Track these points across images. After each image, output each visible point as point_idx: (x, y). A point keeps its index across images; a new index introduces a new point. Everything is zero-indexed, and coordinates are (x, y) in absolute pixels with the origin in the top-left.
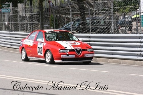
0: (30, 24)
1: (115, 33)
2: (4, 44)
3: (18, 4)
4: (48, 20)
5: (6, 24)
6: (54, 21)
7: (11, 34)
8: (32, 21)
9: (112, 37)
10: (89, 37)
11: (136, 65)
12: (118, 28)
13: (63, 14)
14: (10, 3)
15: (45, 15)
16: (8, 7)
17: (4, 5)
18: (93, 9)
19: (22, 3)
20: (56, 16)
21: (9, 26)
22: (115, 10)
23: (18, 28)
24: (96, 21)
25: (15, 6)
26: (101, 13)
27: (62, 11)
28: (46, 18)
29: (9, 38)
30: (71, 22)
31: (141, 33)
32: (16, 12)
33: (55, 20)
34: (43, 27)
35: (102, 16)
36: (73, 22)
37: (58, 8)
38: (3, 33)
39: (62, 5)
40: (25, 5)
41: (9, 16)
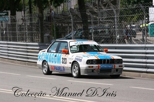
0: (29, 34)
1: (120, 42)
3: (17, 12)
4: (50, 29)
6: (55, 31)
7: (8, 44)
8: (32, 30)
9: (116, 48)
11: (142, 77)
12: (124, 38)
13: (65, 23)
14: (8, 11)
15: (45, 24)
16: (6, 15)
17: (2, 13)
18: (97, 17)
19: (22, 11)
20: (58, 25)
22: (121, 19)
23: (16, 38)
24: (100, 31)
25: (13, 14)
26: (105, 21)
27: (64, 19)
28: (47, 26)
29: (6, 48)
30: (72, 31)
31: (146, 44)
32: (14, 20)
34: (43, 37)
35: (107, 25)
36: (76, 32)
37: (60, 17)
38: (0, 44)
39: (64, 14)
40: (24, 14)
41: (6, 24)
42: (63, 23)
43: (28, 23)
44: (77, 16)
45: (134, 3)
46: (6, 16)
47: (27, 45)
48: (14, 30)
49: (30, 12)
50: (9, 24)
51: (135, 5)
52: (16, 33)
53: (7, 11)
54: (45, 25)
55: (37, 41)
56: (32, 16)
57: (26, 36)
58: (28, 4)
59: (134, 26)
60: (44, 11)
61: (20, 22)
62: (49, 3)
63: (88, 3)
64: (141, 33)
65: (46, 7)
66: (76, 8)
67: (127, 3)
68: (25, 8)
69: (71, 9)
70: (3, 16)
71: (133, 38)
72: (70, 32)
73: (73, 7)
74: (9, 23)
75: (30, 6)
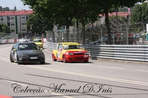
1: (129, 44)
3: (70, 27)
4: (88, 36)
6: (91, 37)
8: (78, 37)
9: (127, 47)
10: (113, 47)
11: (142, 64)
14: (65, 26)
15: (86, 33)
17: (61, 27)
19: (72, 26)
21: (64, 40)
22: (130, 30)
25: (68, 28)
27: (97, 30)
28: (87, 35)
32: (68, 31)
34: (85, 41)
35: (122, 34)
36: (104, 38)
37: (95, 29)
40: (74, 27)
42: (97, 32)
43: (76, 33)
44: (104, 28)
45: (138, 21)
46: (64, 29)
48: (68, 37)
49: (77, 26)
55: (81, 43)
56: (78, 29)
57: (75, 40)
59: (138, 34)
60: (86, 26)
61: (71, 32)
62: (89, 21)
64: (142, 39)
65: (86, 24)
66: (104, 24)
68: (74, 24)
69: (101, 24)
70: (62, 29)
71: (137, 42)
72: (101, 38)
73: (102, 24)
74: (65, 33)
75: (77, 23)
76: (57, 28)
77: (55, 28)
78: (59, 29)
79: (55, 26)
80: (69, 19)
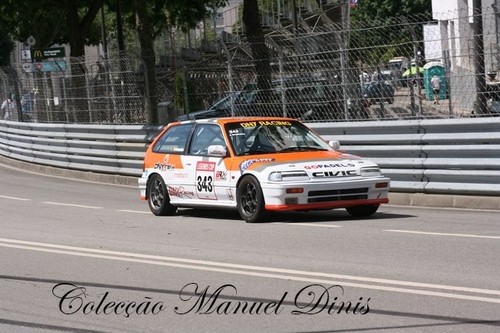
0: (119, 102)
1: (353, 117)
2: (51, 158)
3: (86, 48)
4: (171, 89)
5: (56, 102)
6: (186, 92)
7: (67, 130)
8: (126, 93)
9: (345, 131)
11: (413, 205)
12: (365, 106)
13: (210, 71)
14: (64, 45)
15: (158, 75)
16: (58, 55)
17: (49, 52)
18: (294, 55)
19: (98, 45)
20: (193, 76)
21: (62, 109)
22: (354, 56)
23: (88, 113)
24: (301, 88)
25: (78, 52)
26: (315, 63)
27: (207, 61)
28: (166, 81)
29: (64, 141)
30: (231, 91)
31: (422, 118)
32: (79, 69)
33: (188, 89)
34: (156, 110)
36: (239, 93)
37: (197, 55)
38: (47, 130)
39: (206, 47)
40: (106, 51)
41: (61, 80)
42: (206, 70)
43: (116, 74)
44: (240, 51)
45: (386, 14)
46: (59, 59)
47: (116, 132)
48: (82, 93)
49: (122, 46)
50: (67, 80)
51: (388, 20)
52: (86, 101)
53: (60, 44)
54: (159, 78)
55: (139, 120)
57: (112, 107)
58: (114, 26)
59: (387, 72)
60: (156, 42)
61: (92, 73)
62: (169, 21)
63: (268, 18)
64: (406, 91)
65: (158, 33)
66: (237, 31)
67: (368, 15)
68: (106, 35)
69: (224, 33)
70: (52, 59)
71: (387, 106)
73: (229, 30)
74: (68, 76)
75: (120, 30)
76: (29, 57)
77: (22, 54)
78: (36, 59)
79: (19, 45)
80: (82, 12)
